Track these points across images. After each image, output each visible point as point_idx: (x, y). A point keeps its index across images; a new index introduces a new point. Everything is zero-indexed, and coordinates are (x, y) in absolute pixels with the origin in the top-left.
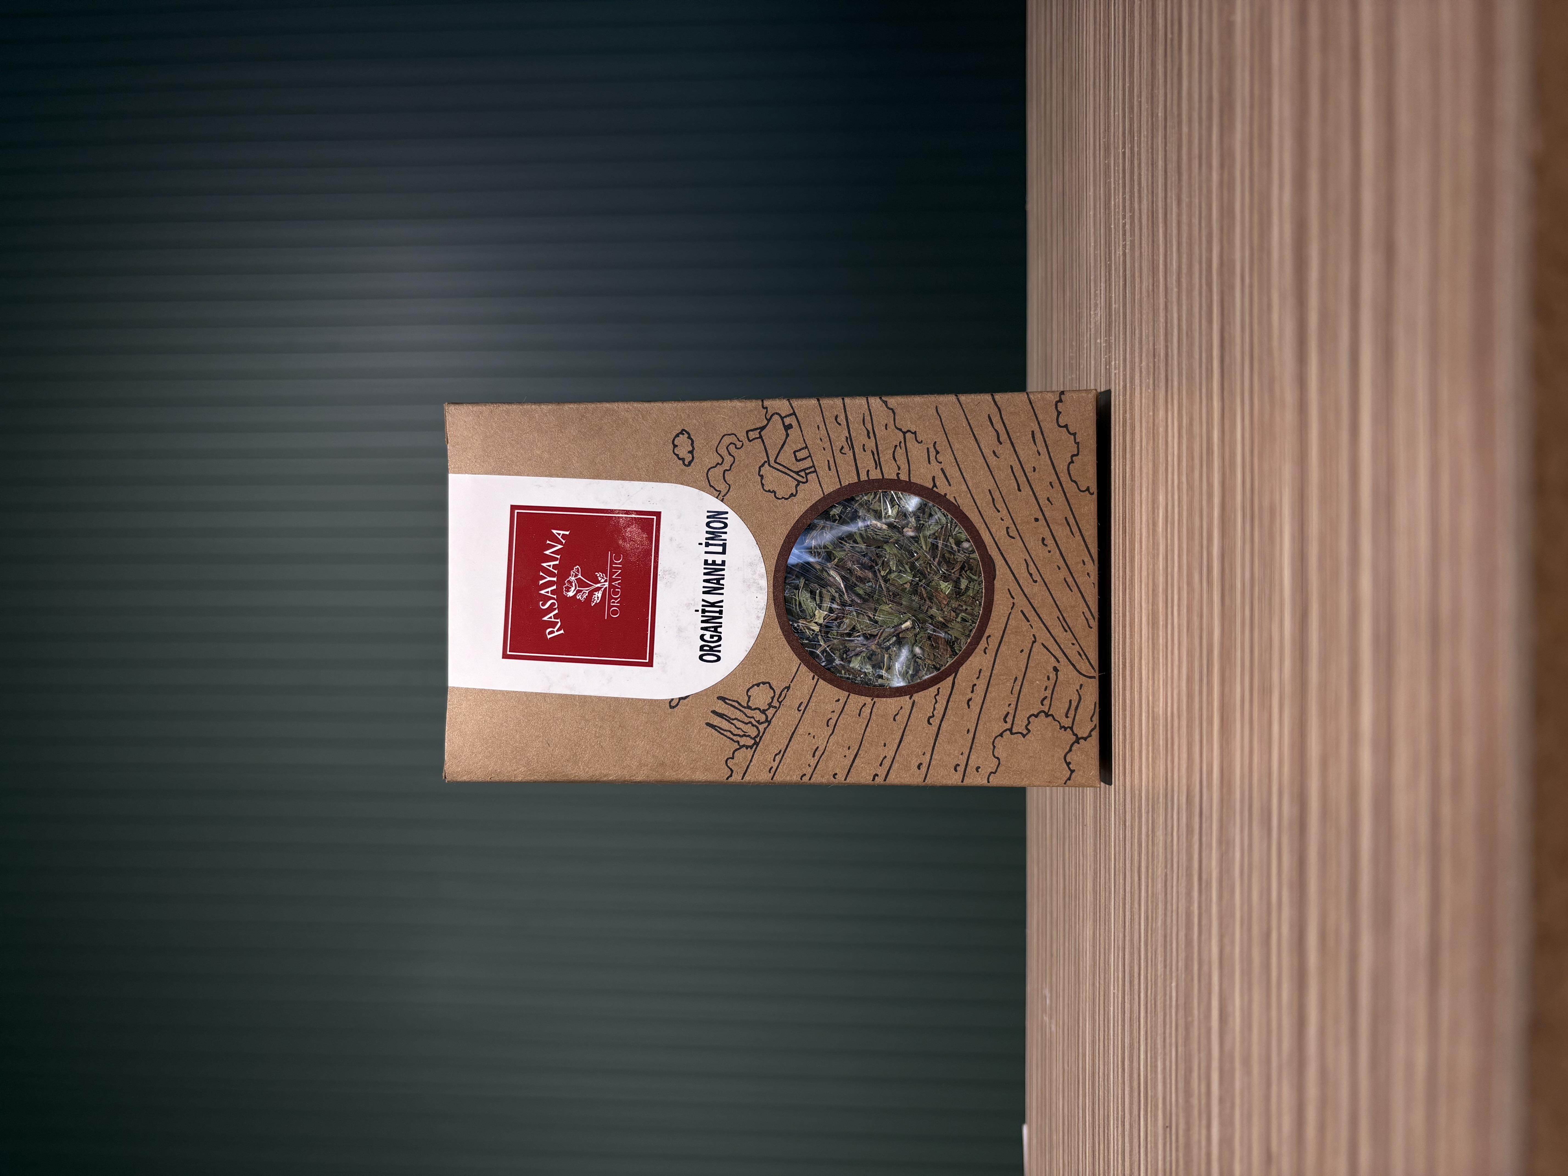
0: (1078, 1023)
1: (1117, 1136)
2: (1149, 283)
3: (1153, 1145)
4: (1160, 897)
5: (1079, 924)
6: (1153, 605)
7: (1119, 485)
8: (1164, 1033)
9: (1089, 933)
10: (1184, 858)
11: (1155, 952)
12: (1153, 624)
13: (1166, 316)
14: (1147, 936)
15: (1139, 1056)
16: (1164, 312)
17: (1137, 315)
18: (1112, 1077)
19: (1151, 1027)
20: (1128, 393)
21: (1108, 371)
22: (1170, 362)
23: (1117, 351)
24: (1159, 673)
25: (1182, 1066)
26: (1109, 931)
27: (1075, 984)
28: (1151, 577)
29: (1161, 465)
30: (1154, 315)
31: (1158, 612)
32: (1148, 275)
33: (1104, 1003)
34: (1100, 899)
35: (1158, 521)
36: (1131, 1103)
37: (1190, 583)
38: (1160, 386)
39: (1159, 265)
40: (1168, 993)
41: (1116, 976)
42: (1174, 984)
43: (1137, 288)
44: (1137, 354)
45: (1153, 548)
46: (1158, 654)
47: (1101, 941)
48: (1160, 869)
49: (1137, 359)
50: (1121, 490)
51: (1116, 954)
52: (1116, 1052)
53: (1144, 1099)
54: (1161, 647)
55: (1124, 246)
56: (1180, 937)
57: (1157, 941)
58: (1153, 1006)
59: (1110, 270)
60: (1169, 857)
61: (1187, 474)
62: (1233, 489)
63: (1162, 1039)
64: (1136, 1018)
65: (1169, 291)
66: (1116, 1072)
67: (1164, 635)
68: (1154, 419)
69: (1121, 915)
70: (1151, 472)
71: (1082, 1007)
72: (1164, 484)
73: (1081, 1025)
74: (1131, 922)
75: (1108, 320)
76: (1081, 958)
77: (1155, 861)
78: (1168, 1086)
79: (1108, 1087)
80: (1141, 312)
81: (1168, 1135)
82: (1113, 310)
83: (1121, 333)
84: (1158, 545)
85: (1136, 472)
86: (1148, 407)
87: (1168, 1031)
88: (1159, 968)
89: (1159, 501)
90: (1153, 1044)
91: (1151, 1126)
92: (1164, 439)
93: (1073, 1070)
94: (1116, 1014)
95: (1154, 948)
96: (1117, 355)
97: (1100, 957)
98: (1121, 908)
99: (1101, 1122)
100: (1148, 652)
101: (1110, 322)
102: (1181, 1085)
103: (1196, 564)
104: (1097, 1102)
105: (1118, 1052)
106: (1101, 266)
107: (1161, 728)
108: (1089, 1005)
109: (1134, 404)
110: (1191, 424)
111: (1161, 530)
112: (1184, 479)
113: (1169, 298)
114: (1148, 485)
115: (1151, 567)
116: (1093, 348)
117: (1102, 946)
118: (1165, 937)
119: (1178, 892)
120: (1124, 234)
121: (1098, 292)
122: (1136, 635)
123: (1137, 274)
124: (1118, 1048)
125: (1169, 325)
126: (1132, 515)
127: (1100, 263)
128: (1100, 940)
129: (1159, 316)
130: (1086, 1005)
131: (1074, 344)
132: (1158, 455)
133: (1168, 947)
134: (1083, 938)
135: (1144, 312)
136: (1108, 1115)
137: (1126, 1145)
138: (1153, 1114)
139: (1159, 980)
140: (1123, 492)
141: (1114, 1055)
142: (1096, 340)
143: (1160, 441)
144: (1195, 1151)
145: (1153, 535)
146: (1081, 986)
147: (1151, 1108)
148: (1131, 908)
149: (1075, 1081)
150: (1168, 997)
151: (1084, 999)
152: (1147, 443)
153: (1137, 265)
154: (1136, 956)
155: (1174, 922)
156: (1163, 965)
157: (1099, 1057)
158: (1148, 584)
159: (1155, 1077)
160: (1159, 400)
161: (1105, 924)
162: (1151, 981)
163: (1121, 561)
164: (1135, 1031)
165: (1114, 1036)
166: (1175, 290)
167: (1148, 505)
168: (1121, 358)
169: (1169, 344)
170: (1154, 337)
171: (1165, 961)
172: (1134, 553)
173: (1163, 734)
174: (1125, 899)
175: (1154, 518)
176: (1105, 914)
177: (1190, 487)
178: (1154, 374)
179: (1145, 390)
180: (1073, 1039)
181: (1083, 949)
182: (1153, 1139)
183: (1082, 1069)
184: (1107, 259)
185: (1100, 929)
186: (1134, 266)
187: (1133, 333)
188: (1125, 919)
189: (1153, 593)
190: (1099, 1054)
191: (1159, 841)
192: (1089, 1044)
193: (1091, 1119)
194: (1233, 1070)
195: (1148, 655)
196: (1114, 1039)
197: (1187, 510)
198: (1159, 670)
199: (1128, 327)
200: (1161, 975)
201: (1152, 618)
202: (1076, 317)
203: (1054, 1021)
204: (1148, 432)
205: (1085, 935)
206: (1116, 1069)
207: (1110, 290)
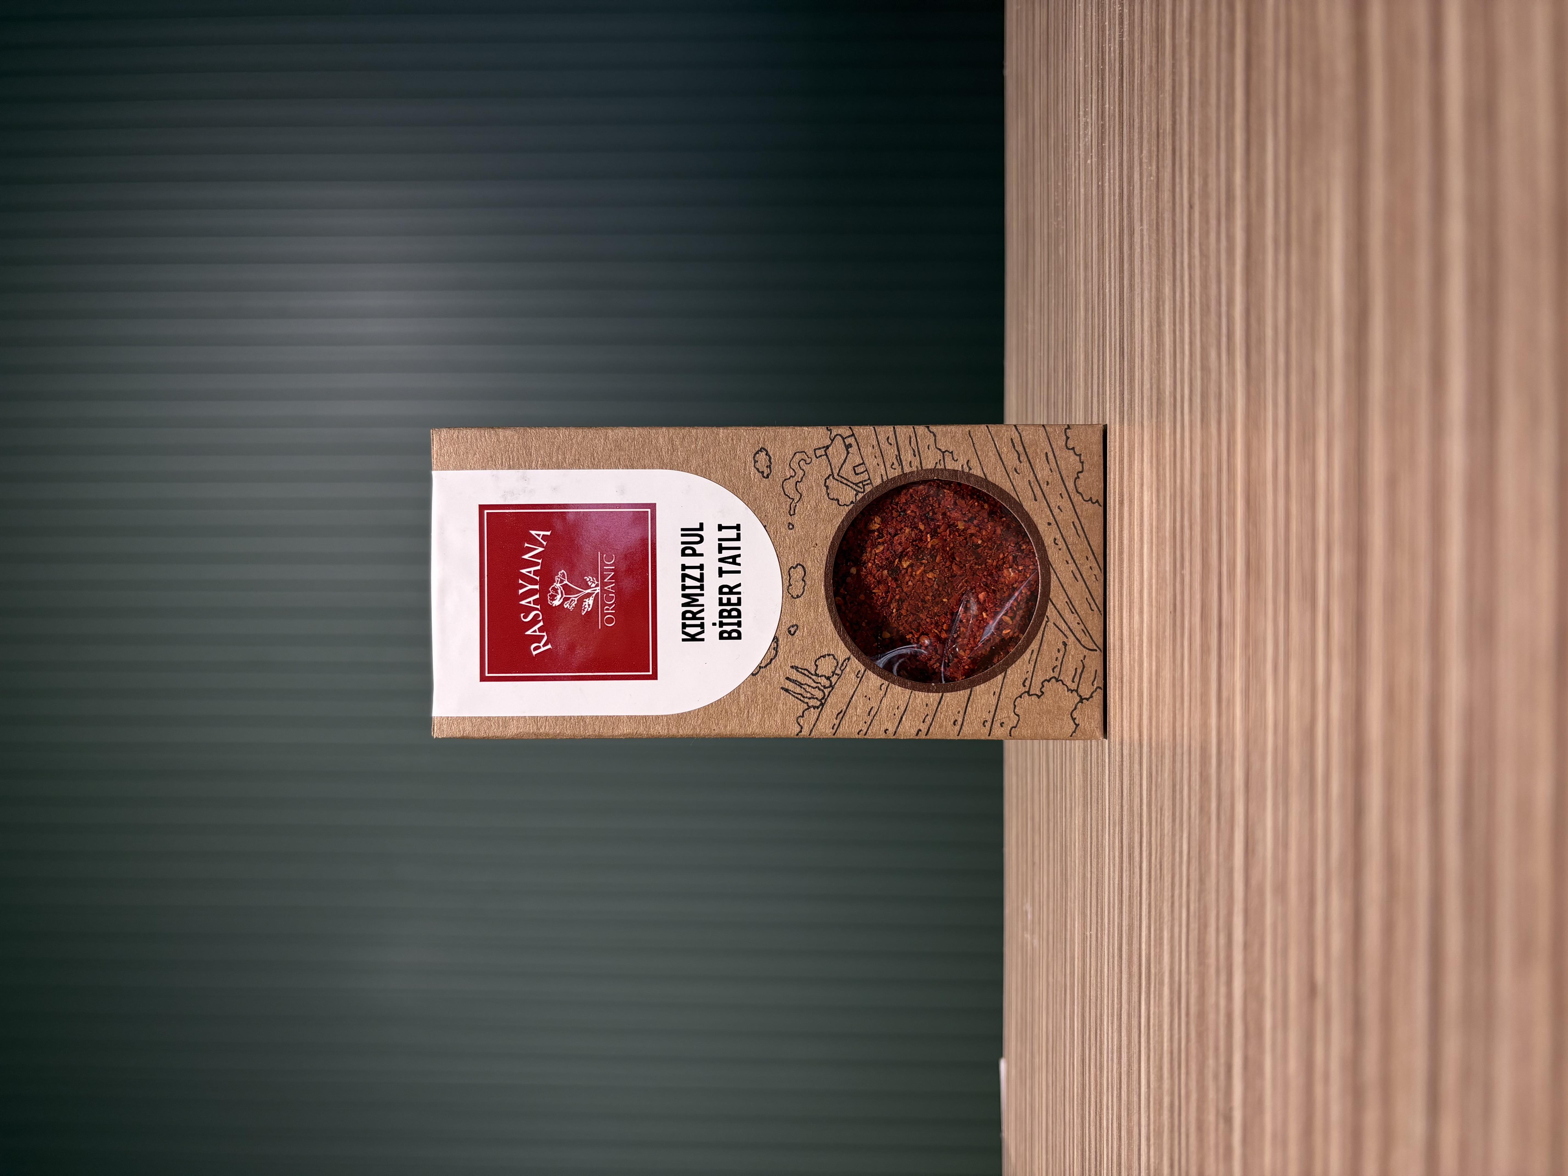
0: (1066, 926)
1: (1112, 1033)
2: (1151, 57)
3: (1157, 1028)
4: (1167, 744)
5: (1066, 816)
6: (1157, 417)
7: (1115, 306)
8: (1173, 896)
9: (1078, 821)
10: (1198, 686)
11: (1161, 809)
12: (1158, 438)
13: (1174, 80)
14: (1150, 795)
15: (1140, 935)
16: (1171, 76)
17: (1136, 103)
18: (1106, 970)
19: (1156, 897)
20: (1125, 197)
21: (1100, 189)
22: (1178, 129)
23: (1111, 160)
24: (1165, 491)
25: (1194, 926)
26: (1103, 810)
27: (1062, 885)
28: (1155, 386)
29: (1166, 254)
30: (1158, 90)
31: (1164, 421)
32: (1151, 47)
33: (1097, 892)
34: (1091, 778)
35: (1164, 318)
36: (1130, 991)
37: (1205, 368)
38: (1165, 165)
39: (1165, 28)
40: (1177, 849)
41: (1111, 856)
42: (1185, 835)
43: (1136, 73)
44: (1136, 147)
45: (1158, 352)
46: (1164, 469)
47: (1093, 826)
48: (1166, 713)
49: (1136, 152)
50: (1118, 310)
51: (1111, 831)
52: (1111, 941)
53: (1146, 980)
54: (1168, 459)
55: (1121, 36)
56: (1193, 778)
57: (1163, 796)
58: (1158, 872)
59: (1103, 74)
60: (1178, 693)
61: (1200, 244)
62: (1262, 226)
63: (1170, 904)
64: (1137, 891)
65: (1178, 49)
66: (1111, 964)
67: (1172, 442)
68: (1158, 208)
69: (1117, 785)
70: (1154, 268)
71: (1071, 907)
72: (1172, 271)
73: (1069, 927)
74: (1130, 787)
75: (1100, 132)
76: (1068, 853)
77: (1161, 706)
78: (1177, 954)
79: (1101, 983)
80: (1142, 96)
81: (1176, 1011)
82: (1107, 117)
83: (1117, 135)
84: (1164, 345)
85: (1136, 279)
86: (1151, 197)
87: (1177, 892)
88: (1166, 824)
89: (1165, 295)
90: (1158, 914)
91: (1155, 1007)
92: (1171, 222)
93: (1059, 979)
94: (1112, 899)
95: (1159, 804)
96: (1112, 163)
97: (1091, 843)
98: (1117, 777)
99: (1093, 1024)
100: (1152, 472)
101: (1102, 133)
102: (1193, 948)
103: (1213, 340)
104: (1088, 1004)
105: (1113, 940)
106: (1092, 78)
107: (1168, 550)
108: (1079, 901)
109: (1133, 205)
110: (1205, 183)
111: (1167, 326)
112: (1197, 252)
113: (1177, 56)
114: (1151, 284)
115: (1154, 375)
116: (1082, 174)
117: (1094, 830)
118: (1174, 786)
119: (1190, 729)
120: (1121, 23)
121: (1089, 109)
122: (1136, 462)
123: (1137, 55)
124: (1114, 935)
125: (1177, 89)
126: (1131, 331)
127: (1092, 74)
128: (1091, 825)
129: (1164, 85)
130: (1074, 903)
131: (1060, 184)
132: (1164, 245)
133: (1178, 797)
134: (1071, 831)
135: (1146, 93)
136: (1101, 1015)
137: (1123, 1039)
138: (1157, 993)
139: (1166, 838)
140: (1120, 309)
141: (1109, 945)
142: (1086, 161)
143: (1166, 227)
144: (1211, 1016)
145: (1157, 338)
146: (1069, 884)
147: (1155, 987)
148: (1131, 771)
149: (1061, 991)
150: (1177, 854)
151: (1072, 895)
152: (1150, 238)
153: (1136, 47)
154: (1136, 823)
155: (1186, 764)
156: (1170, 820)
157: (1090, 955)
158: (1151, 396)
159: (1159, 952)
160: (1163, 181)
161: (1098, 804)
162: (1156, 844)
163: (1118, 389)
164: (1135, 909)
165: (1109, 924)
166: (1186, 41)
167: (1151, 307)
168: (1117, 164)
169: (1177, 110)
170: (1158, 114)
171: (1174, 814)
172: (1134, 371)
173: (1170, 556)
174: (1122, 764)
175: (1158, 318)
176: (1098, 793)
177: (1204, 255)
178: (1158, 156)
179: (1147, 181)
180: (1059, 946)
181: (1071, 843)
182: (1157, 1021)
183: (1070, 973)
184: (1100, 64)
185: (1091, 811)
186: (1133, 50)
187: (1131, 126)
188: (1122, 787)
189: (1157, 403)
190: (1090, 951)
191: (1165, 680)
192: (1078, 944)
193: (1080, 1025)
194: (1262, 905)
195: (1152, 476)
196: (1109, 927)
197: (1201, 285)
198: (1165, 486)
199: (1125, 124)
200: (1168, 833)
201: (1157, 432)
202: (1063, 153)
203: (1036, 936)
204: (1150, 225)
205: (1073, 827)
206: (1111, 960)
207: (1103, 97)
